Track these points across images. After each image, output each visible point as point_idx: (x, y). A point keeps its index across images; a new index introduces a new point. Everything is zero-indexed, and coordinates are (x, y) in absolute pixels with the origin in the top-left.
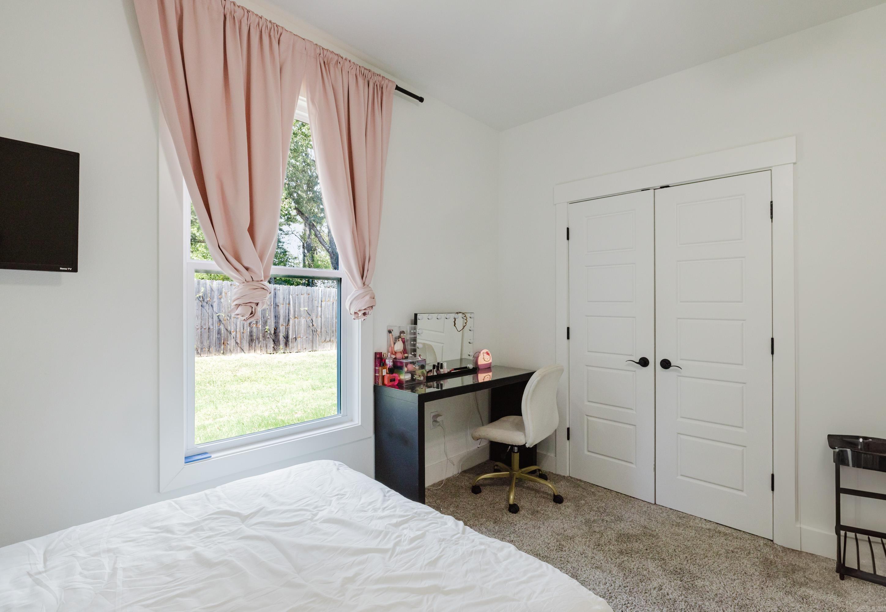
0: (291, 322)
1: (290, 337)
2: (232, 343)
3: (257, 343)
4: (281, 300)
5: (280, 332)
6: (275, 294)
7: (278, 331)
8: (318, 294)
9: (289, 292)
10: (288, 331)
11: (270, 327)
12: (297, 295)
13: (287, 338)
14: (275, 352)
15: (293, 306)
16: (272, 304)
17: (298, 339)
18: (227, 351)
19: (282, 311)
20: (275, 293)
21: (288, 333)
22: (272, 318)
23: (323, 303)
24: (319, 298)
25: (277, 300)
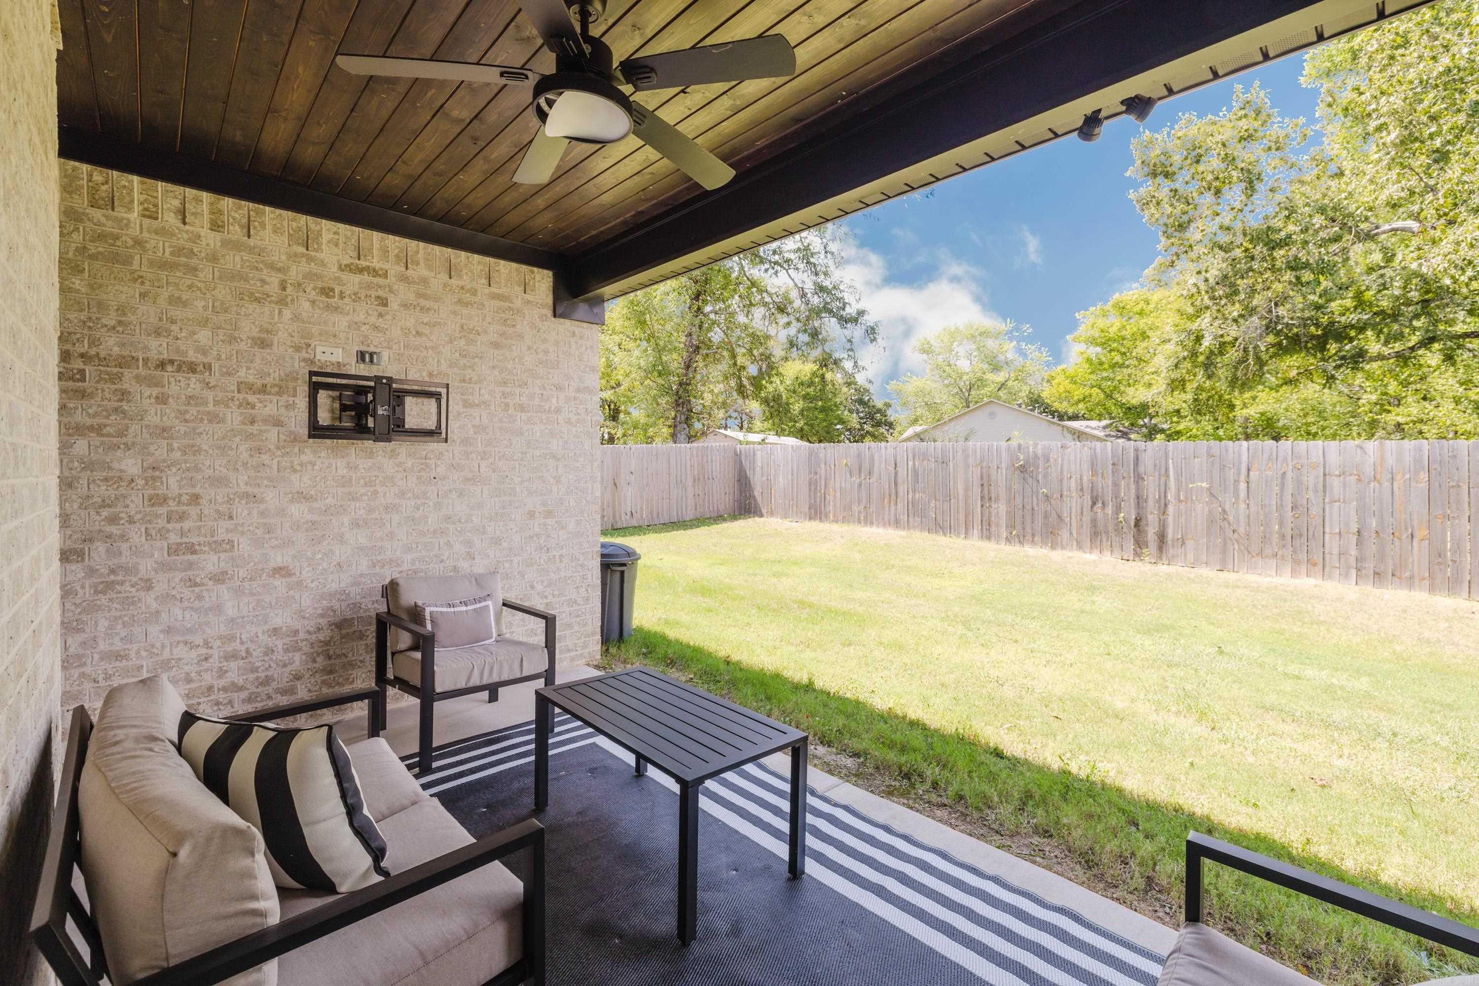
0: (1171, 509)
1: (1170, 536)
2: (1065, 535)
3: (1104, 539)
4: (1150, 469)
5: (1147, 525)
6: (1137, 459)
7: (1143, 522)
8: (1240, 455)
9: (1166, 453)
10: (1164, 525)
11: (1129, 514)
12: (1185, 459)
13: (1162, 537)
14: (1137, 559)
15: (1175, 479)
16: (1132, 475)
17: (1190, 544)
18: (1057, 544)
19: (1151, 490)
20: (1137, 456)
21: (1164, 528)
22: (1132, 501)
23: (1252, 473)
24: (1240, 463)
25: (1141, 469)
